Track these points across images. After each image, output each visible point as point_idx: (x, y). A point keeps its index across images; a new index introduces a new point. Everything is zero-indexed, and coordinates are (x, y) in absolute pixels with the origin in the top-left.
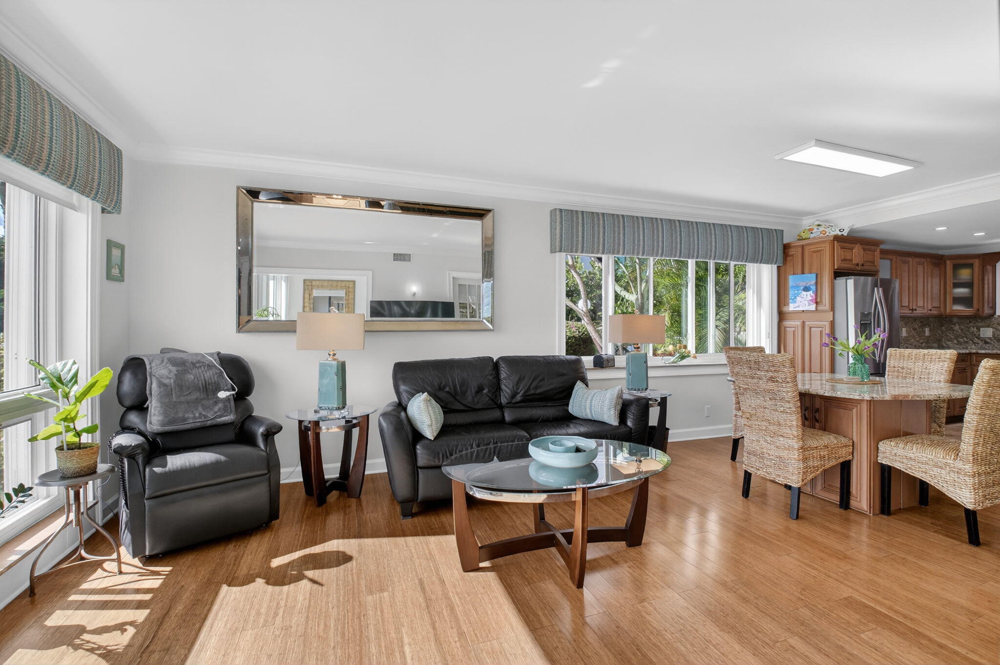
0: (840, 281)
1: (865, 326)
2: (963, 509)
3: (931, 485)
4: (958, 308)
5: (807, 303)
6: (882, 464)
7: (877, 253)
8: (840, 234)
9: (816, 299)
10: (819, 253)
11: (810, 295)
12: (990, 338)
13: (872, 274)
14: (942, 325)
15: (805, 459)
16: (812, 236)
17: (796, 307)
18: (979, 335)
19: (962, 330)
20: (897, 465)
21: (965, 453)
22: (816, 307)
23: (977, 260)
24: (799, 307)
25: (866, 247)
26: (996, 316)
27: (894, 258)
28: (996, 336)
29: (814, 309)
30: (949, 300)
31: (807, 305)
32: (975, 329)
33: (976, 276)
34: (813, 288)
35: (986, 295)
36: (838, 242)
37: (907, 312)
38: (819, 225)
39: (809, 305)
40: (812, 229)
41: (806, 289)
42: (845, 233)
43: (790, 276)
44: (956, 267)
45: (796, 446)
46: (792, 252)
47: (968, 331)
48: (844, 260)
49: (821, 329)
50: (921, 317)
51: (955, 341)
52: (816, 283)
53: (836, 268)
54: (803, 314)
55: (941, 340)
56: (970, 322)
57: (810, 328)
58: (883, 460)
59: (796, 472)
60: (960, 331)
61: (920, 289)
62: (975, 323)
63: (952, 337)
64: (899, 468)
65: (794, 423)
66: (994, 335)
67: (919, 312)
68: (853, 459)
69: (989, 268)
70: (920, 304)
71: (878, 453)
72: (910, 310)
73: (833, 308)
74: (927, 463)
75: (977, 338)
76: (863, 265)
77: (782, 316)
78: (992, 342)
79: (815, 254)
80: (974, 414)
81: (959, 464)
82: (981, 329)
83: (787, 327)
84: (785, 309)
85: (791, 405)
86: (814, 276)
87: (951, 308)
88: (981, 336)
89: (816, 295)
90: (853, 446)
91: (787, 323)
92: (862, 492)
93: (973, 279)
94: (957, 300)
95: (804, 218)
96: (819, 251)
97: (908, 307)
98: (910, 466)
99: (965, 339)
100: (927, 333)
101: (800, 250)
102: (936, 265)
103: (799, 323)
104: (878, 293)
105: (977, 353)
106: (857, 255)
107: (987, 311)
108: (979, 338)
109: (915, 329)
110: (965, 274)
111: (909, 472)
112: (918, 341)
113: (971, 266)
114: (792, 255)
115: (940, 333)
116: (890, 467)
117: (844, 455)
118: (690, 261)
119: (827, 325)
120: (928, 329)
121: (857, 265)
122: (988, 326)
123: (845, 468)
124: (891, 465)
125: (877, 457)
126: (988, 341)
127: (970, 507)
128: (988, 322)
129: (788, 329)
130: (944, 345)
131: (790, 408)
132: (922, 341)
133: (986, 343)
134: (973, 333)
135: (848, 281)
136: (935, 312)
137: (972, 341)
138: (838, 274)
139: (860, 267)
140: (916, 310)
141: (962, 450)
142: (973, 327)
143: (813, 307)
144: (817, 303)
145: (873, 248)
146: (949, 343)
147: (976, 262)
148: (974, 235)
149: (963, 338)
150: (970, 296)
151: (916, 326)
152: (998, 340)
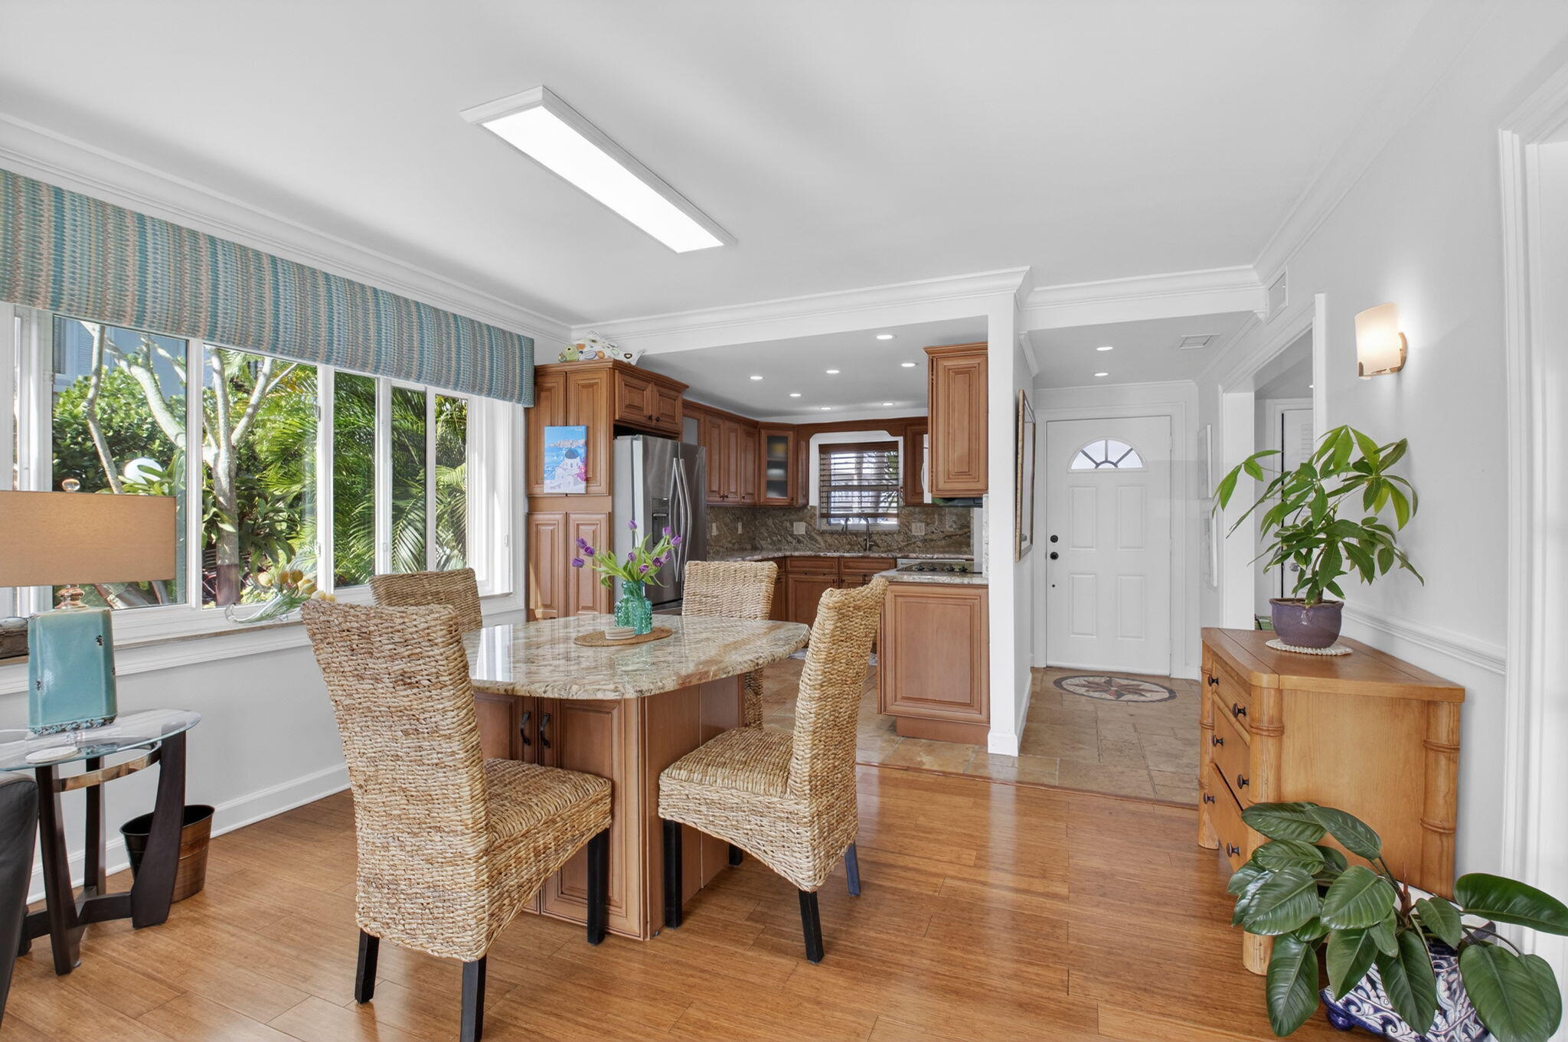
0: (623, 442)
1: (657, 522)
2: (797, 894)
3: (746, 852)
4: (773, 495)
5: (571, 479)
6: (664, 820)
7: (679, 404)
8: (625, 360)
9: (586, 472)
10: (591, 389)
11: (577, 463)
12: (802, 536)
13: (671, 435)
14: (756, 518)
15: (495, 878)
16: (582, 357)
17: (554, 488)
18: (793, 531)
19: (776, 525)
20: (690, 820)
21: (798, 780)
22: (587, 487)
23: (791, 433)
24: (559, 486)
25: (663, 390)
26: (808, 507)
27: (702, 417)
28: (808, 533)
29: (583, 491)
30: (764, 486)
31: (572, 484)
32: (788, 524)
33: (790, 454)
34: (582, 451)
35: (800, 480)
36: (621, 372)
37: (716, 499)
38: (593, 341)
39: (575, 484)
40: (582, 346)
41: (571, 454)
42: (633, 361)
43: (546, 428)
44: (772, 440)
45: (472, 851)
46: (549, 382)
47: (782, 526)
48: (629, 406)
49: (593, 528)
50: (733, 508)
51: (769, 541)
52: (587, 444)
53: (617, 418)
54: (566, 500)
55: (755, 539)
56: (784, 515)
57: (578, 525)
58: (666, 813)
59: (473, 922)
60: (774, 526)
61: (733, 468)
62: (789, 516)
63: (766, 534)
64: (694, 826)
65: (466, 792)
66: (807, 530)
67: (732, 500)
68: (612, 825)
69: (803, 443)
70: (733, 489)
71: (658, 796)
72: (721, 497)
73: (611, 490)
74: (739, 809)
75: (791, 534)
76: (658, 420)
77: (533, 502)
78: (804, 539)
79: (585, 391)
80: (812, 699)
81: (790, 804)
82: (795, 524)
83: (541, 524)
84: (537, 490)
85: (455, 746)
86: (582, 429)
87: (765, 496)
88: (795, 533)
89: (586, 465)
90: (613, 795)
91: (540, 517)
92: (629, 894)
93: (787, 458)
94: (772, 485)
95: (573, 327)
96: (591, 386)
97: (719, 492)
98: (711, 819)
99: (779, 537)
100: (740, 531)
101: (562, 380)
102: (749, 434)
103: (559, 517)
104: (677, 468)
105: (792, 556)
106: (649, 401)
107: (801, 501)
109: (726, 525)
110: (779, 451)
111: (710, 831)
112: (730, 542)
113: (784, 440)
114: (550, 390)
115: (753, 529)
116: (679, 826)
117: (593, 822)
118: (321, 368)
119: (603, 518)
120: (741, 523)
121: (650, 418)
122: (801, 520)
123: (600, 848)
124: (681, 821)
125: (658, 806)
126: (801, 539)
127: (807, 886)
128: (801, 514)
129: (543, 528)
131: (453, 753)
132: (734, 541)
133: (799, 541)
134: (786, 529)
135: (634, 442)
136: (748, 501)
137: (786, 540)
138: (620, 429)
139: (654, 422)
140: (727, 497)
141: (793, 773)
142: (787, 521)
143: (581, 488)
144: (587, 480)
145: (673, 393)
146: (763, 542)
147: (791, 435)
148: (789, 395)
149: (776, 535)
150: (784, 479)
151: (728, 521)
152: (812, 538)
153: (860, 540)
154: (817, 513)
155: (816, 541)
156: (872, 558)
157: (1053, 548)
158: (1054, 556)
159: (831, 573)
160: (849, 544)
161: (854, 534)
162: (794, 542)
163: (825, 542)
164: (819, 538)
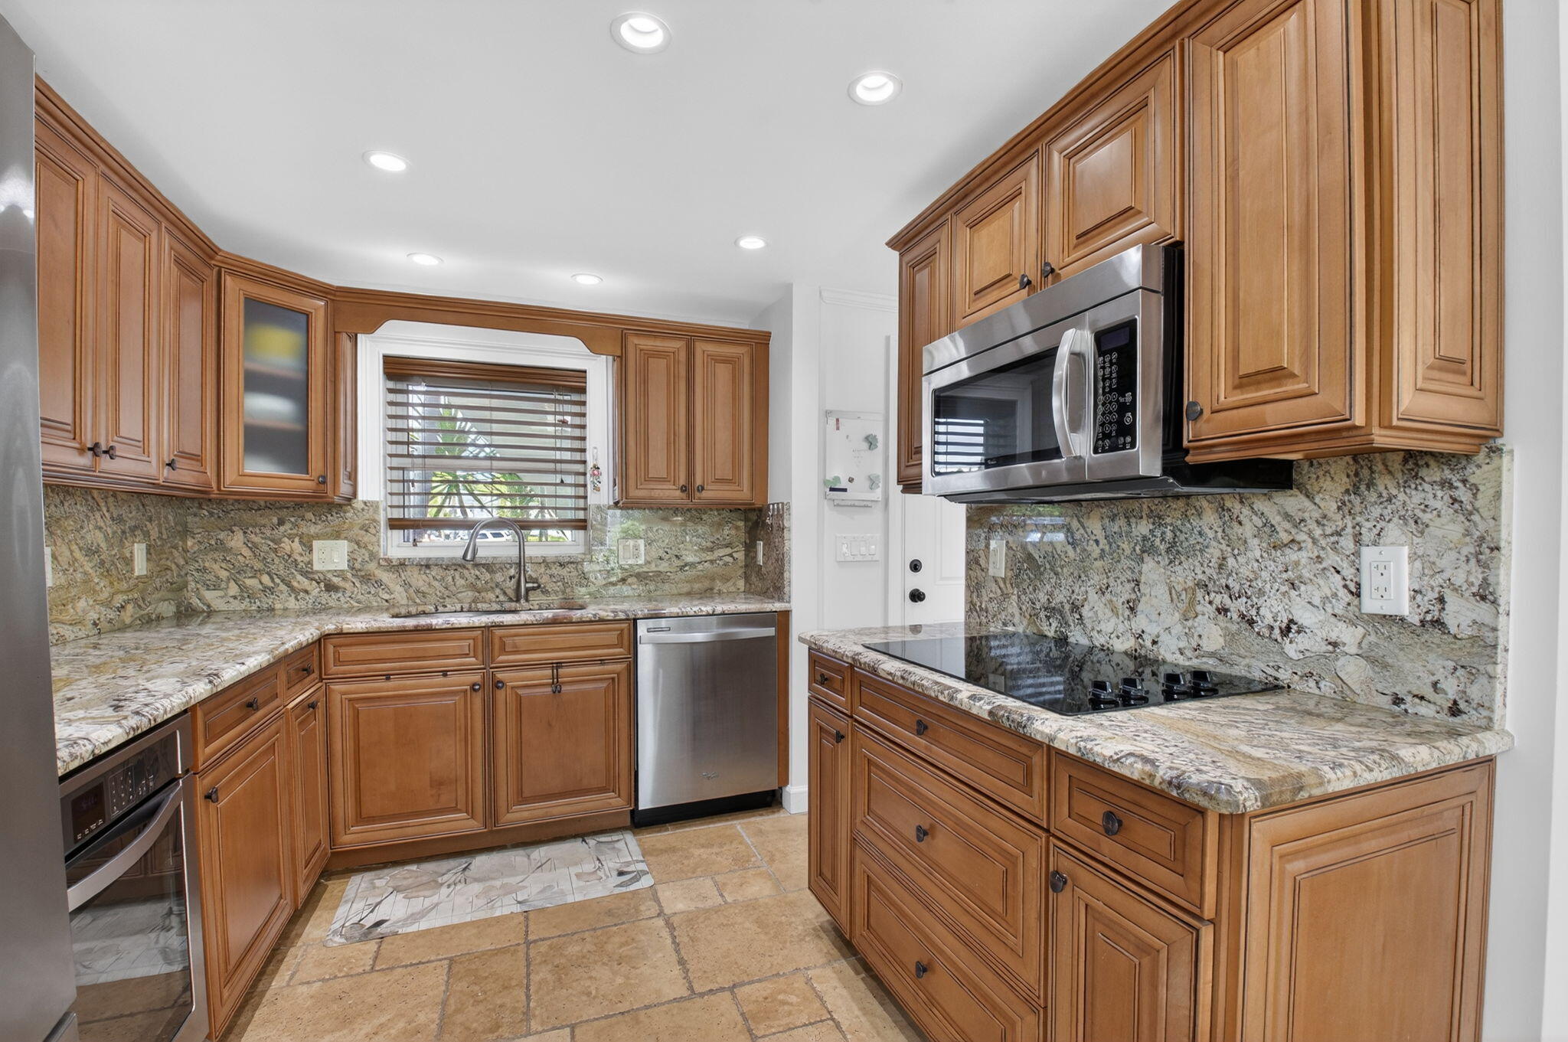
4: (260, 467)
12: (340, 574)
14: (192, 529)
18: (310, 563)
19: (254, 548)
23: (321, 304)
26: (358, 504)
28: (357, 566)
30: (234, 440)
32: (296, 545)
33: (314, 361)
44: (258, 312)
47: (275, 551)
51: (234, 589)
55: (188, 589)
56: (281, 522)
60: (246, 552)
61: (132, 355)
62: (295, 525)
63: (224, 574)
66: (352, 560)
67: (125, 466)
70: (131, 426)
72: (82, 451)
75: (304, 574)
78: (348, 585)
82: (316, 544)
87: (236, 467)
88: (316, 567)
93: (305, 371)
94: (260, 440)
97: (75, 432)
99: (266, 579)
100: (140, 566)
105: (343, 635)
108: (308, 573)
109: (91, 552)
112: (107, 604)
115: (182, 562)
120: (143, 546)
122: (337, 536)
126: (335, 580)
128: (334, 520)
130: (195, 601)
132: (119, 600)
133: (330, 588)
134: (289, 559)
136: (179, 475)
137: (289, 585)
140: (110, 452)
142: (291, 538)
146: (209, 595)
147: (317, 306)
148: (364, 157)
149: (256, 573)
150: (298, 427)
151: (98, 538)
152: (366, 579)
153: (499, 577)
154: (382, 518)
155: (379, 583)
156: (581, 622)
157: (915, 581)
158: (917, 596)
159: (460, 670)
160: (473, 587)
161: (483, 565)
162: (315, 590)
163: (407, 585)
164: (385, 577)
